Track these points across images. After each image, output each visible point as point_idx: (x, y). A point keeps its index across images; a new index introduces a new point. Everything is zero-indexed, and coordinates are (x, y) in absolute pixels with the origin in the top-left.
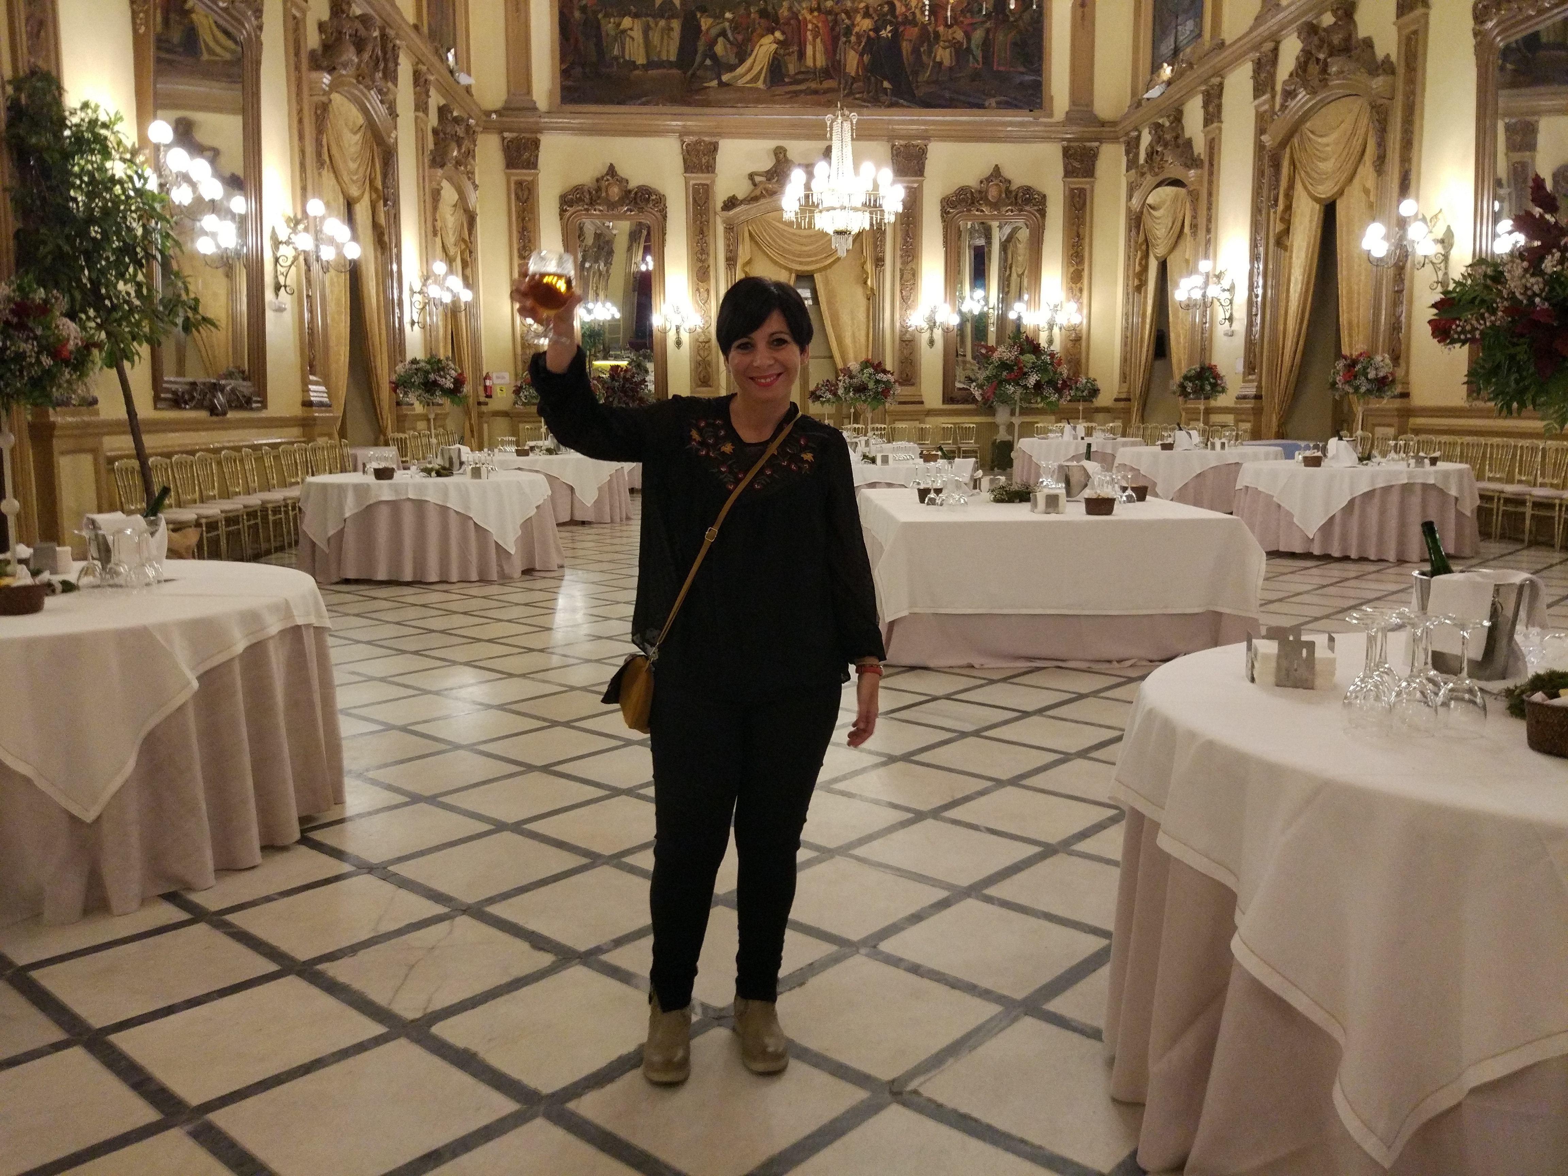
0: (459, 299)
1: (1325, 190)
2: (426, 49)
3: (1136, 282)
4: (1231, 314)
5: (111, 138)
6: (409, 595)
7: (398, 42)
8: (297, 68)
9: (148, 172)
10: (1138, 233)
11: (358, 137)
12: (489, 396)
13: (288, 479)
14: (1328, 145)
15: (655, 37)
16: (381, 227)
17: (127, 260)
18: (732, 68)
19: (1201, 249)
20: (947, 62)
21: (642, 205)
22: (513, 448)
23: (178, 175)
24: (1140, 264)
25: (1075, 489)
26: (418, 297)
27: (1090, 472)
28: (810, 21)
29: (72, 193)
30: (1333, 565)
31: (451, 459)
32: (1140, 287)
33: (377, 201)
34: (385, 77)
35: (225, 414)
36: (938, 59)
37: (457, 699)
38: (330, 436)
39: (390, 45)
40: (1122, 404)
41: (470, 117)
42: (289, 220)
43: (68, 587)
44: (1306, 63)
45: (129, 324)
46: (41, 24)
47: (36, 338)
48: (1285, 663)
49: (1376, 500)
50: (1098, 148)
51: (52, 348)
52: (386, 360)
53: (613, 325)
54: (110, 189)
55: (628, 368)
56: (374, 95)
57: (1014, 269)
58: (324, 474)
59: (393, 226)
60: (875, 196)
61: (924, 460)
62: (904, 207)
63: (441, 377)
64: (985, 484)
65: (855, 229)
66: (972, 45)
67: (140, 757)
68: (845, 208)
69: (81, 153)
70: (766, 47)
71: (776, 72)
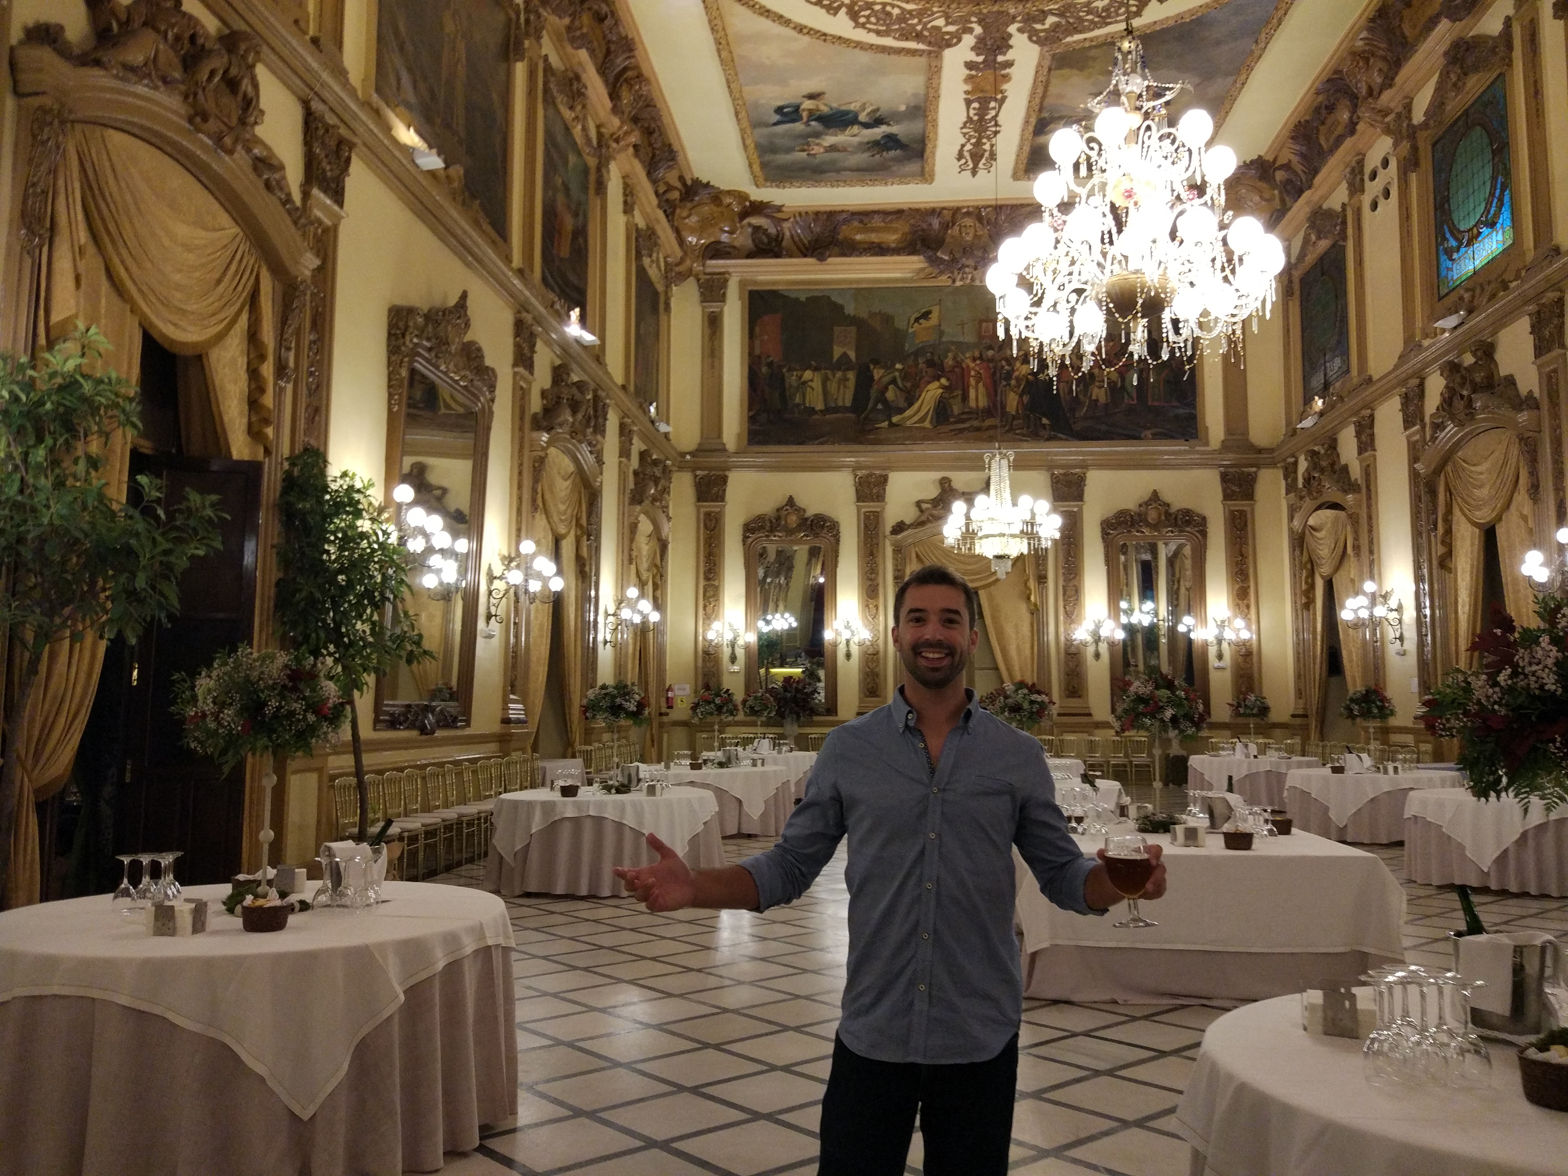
0: (648, 621)
1: (1484, 515)
2: (631, 405)
3: (1304, 600)
4: (1402, 634)
5: (363, 500)
6: (584, 909)
7: (608, 401)
8: (521, 429)
9: (391, 528)
10: (1302, 553)
11: (568, 482)
12: (670, 707)
13: (483, 793)
14: (1481, 473)
15: (833, 387)
16: (583, 558)
17: (366, 602)
18: (901, 411)
19: (1366, 569)
20: (1103, 400)
21: (818, 531)
22: (688, 762)
23: (415, 528)
24: (1306, 582)
25: (1218, 821)
26: (611, 619)
27: (1232, 803)
28: (974, 369)
29: (326, 547)
30: (1511, 902)
31: (630, 776)
32: (1308, 604)
33: (581, 536)
34: (595, 432)
35: (433, 732)
36: (1094, 398)
37: (619, 1017)
38: (523, 750)
39: (601, 405)
40: (1298, 721)
41: (667, 459)
42: (503, 558)
43: (304, 906)
44: (1451, 398)
45: (362, 657)
46: (317, 410)
47: (305, 698)
48: (1329, 1012)
49: (1549, 838)
50: (1256, 473)
51: (316, 707)
52: (579, 677)
53: (790, 633)
54: (359, 544)
55: (802, 676)
56: (585, 448)
57: (1182, 583)
58: (516, 790)
59: (594, 558)
60: (1032, 525)
61: (1083, 782)
62: (1063, 530)
63: (627, 701)
64: (1132, 812)
65: (1014, 554)
66: (1127, 384)
67: (352, 1061)
68: (1004, 535)
69: (337, 514)
70: (932, 392)
71: (941, 413)
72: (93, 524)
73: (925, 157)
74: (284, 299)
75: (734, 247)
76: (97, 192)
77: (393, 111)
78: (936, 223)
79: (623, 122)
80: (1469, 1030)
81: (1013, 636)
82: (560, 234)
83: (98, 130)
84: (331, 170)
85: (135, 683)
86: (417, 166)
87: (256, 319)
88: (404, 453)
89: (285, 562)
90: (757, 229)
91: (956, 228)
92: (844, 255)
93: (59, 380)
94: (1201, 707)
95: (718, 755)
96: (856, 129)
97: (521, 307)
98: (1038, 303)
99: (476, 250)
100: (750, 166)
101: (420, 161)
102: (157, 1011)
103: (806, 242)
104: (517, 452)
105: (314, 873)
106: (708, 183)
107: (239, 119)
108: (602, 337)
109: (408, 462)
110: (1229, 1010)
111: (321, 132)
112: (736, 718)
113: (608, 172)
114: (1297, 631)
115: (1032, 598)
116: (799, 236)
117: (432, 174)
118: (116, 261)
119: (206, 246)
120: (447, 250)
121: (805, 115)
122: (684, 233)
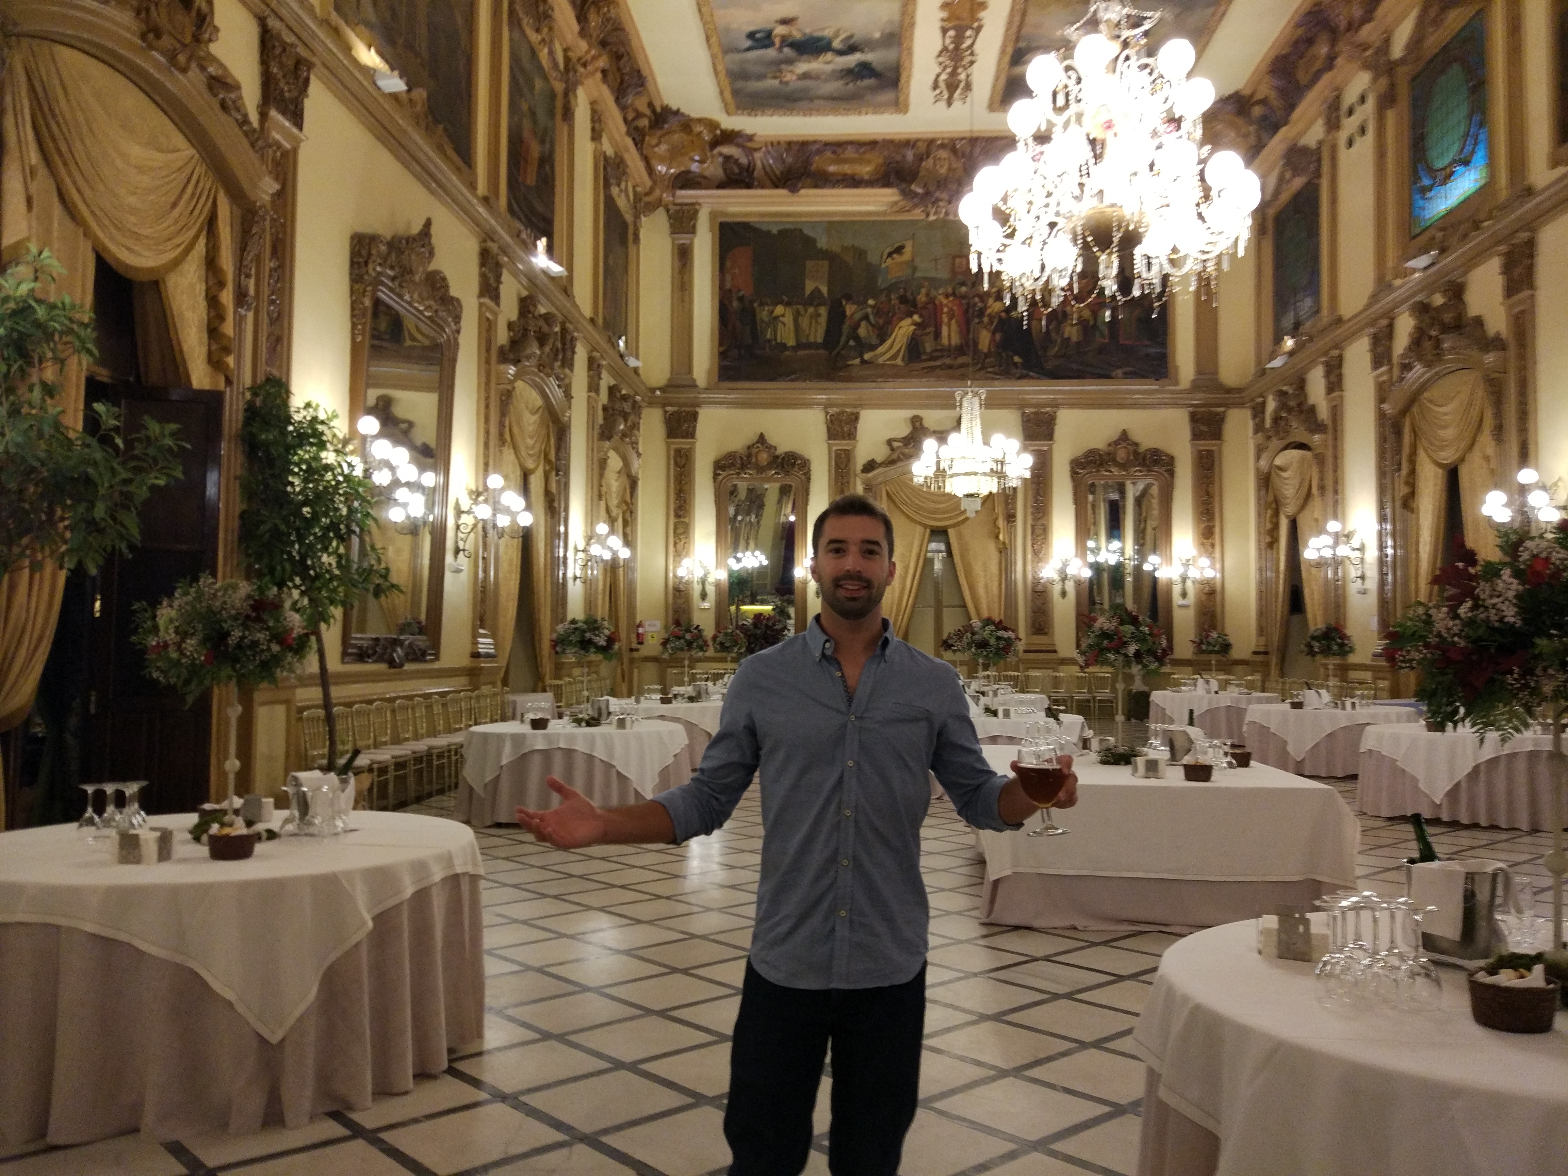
0: (618, 557)
1: (1448, 456)
2: (600, 339)
3: (1268, 539)
4: (1363, 573)
5: (327, 431)
7: (576, 334)
8: (488, 362)
9: (356, 460)
10: (1267, 493)
11: (536, 417)
12: (641, 643)
13: (453, 726)
14: (1446, 414)
15: (804, 322)
16: (552, 494)
17: (331, 535)
18: (873, 348)
19: (1330, 509)
20: (1075, 338)
21: (789, 468)
22: (659, 696)
23: (381, 461)
24: (1271, 522)
25: (1178, 754)
26: (581, 555)
27: (1192, 736)
28: (946, 306)
29: (290, 479)
30: (1461, 833)
31: (600, 709)
32: (1272, 544)
33: (550, 471)
34: (563, 366)
35: (401, 666)
36: (1066, 335)
37: (589, 943)
38: (493, 684)
39: (569, 337)
40: (1260, 658)
41: (637, 394)
42: (471, 493)
43: (272, 835)
45: (329, 590)
46: (279, 339)
47: (268, 628)
48: (1284, 936)
49: (1502, 768)
50: (1224, 412)
51: (280, 637)
52: (549, 613)
53: (761, 571)
54: (323, 476)
55: (772, 613)
56: (552, 381)
57: (1148, 522)
58: (486, 723)
59: (563, 493)
60: (1002, 463)
61: (1048, 716)
62: (1033, 469)
63: (596, 635)
64: (1095, 744)
65: (984, 492)
66: (1099, 320)
67: (321, 985)
68: (976, 474)
69: (301, 446)
70: (904, 329)
71: (914, 350)
72: (49, 452)
73: (900, 86)
74: (242, 224)
75: (705, 177)
76: (46, 109)
77: (353, 30)
78: (910, 155)
79: (590, 46)
80: (1419, 954)
81: (982, 574)
82: (526, 161)
83: (46, 43)
84: (289, 91)
85: (98, 615)
86: (379, 89)
87: (214, 247)
88: (368, 386)
89: (249, 493)
90: (727, 158)
91: (930, 160)
92: (816, 186)
93: (12, 305)
94: (1164, 643)
95: (689, 690)
96: (829, 56)
97: (487, 237)
98: (1011, 236)
99: (440, 176)
100: (722, 93)
101: (381, 83)
102: (123, 937)
103: (778, 172)
104: (483, 385)
105: (282, 802)
106: (678, 111)
107: (194, 36)
108: (570, 268)
109: (373, 395)
110: (1184, 936)
111: (278, 51)
112: (707, 654)
113: (576, 97)
114: (1260, 570)
115: (1001, 537)
116: (770, 166)
117: (394, 97)
118: (68, 182)
119: (160, 168)
120: (411, 177)
121: (777, 41)
122: (653, 162)
